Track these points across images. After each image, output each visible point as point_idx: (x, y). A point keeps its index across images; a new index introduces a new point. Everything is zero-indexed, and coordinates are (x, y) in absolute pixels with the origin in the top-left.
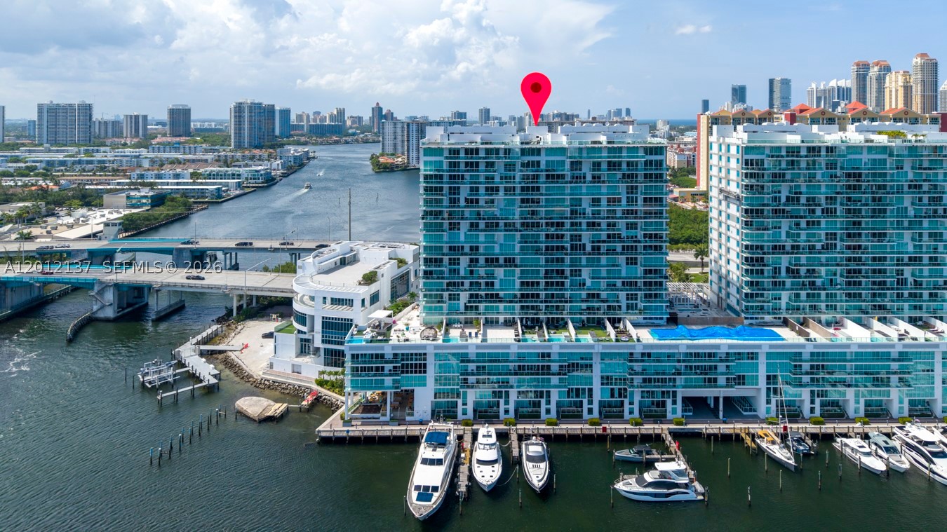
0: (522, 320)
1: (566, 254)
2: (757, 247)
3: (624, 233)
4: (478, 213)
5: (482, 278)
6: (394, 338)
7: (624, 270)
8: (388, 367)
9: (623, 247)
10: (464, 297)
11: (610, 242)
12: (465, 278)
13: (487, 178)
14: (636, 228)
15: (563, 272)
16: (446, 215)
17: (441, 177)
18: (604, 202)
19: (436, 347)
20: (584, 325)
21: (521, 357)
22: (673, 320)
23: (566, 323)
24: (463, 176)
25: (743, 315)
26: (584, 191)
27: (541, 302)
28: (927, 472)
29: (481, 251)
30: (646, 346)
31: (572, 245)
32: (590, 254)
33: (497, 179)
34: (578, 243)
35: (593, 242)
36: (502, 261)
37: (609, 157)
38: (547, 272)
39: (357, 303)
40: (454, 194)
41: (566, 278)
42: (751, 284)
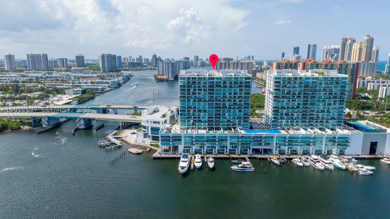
0: (208, 127)
1: (221, 109)
2: (277, 107)
3: (238, 103)
4: (196, 97)
5: (197, 116)
6: (172, 132)
7: (238, 114)
8: (171, 139)
9: (238, 107)
10: (192, 121)
11: (234, 105)
12: (192, 116)
13: (198, 86)
14: (242, 102)
15: (220, 114)
16: (186, 97)
17: (185, 86)
18: (233, 94)
19: (184, 134)
20: (226, 129)
21: (208, 137)
22: (251, 128)
23: (221, 129)
24: (191, 86)
25: (272, 127)
26: (227, 90)
27: (214, 123)
28: (314, 166)
29: (197, 108)
30: (242, 134)
31: (223, 106)
32: (228, 109)
33: (201, 87)
34: (225, 106)
35: (229, 105)
36: (202, 111)
37: (234, 80)
38: (215, 114)
39: (161, 123)
40: (189, 91)
41: (221, 116)
42: (274, 118)
